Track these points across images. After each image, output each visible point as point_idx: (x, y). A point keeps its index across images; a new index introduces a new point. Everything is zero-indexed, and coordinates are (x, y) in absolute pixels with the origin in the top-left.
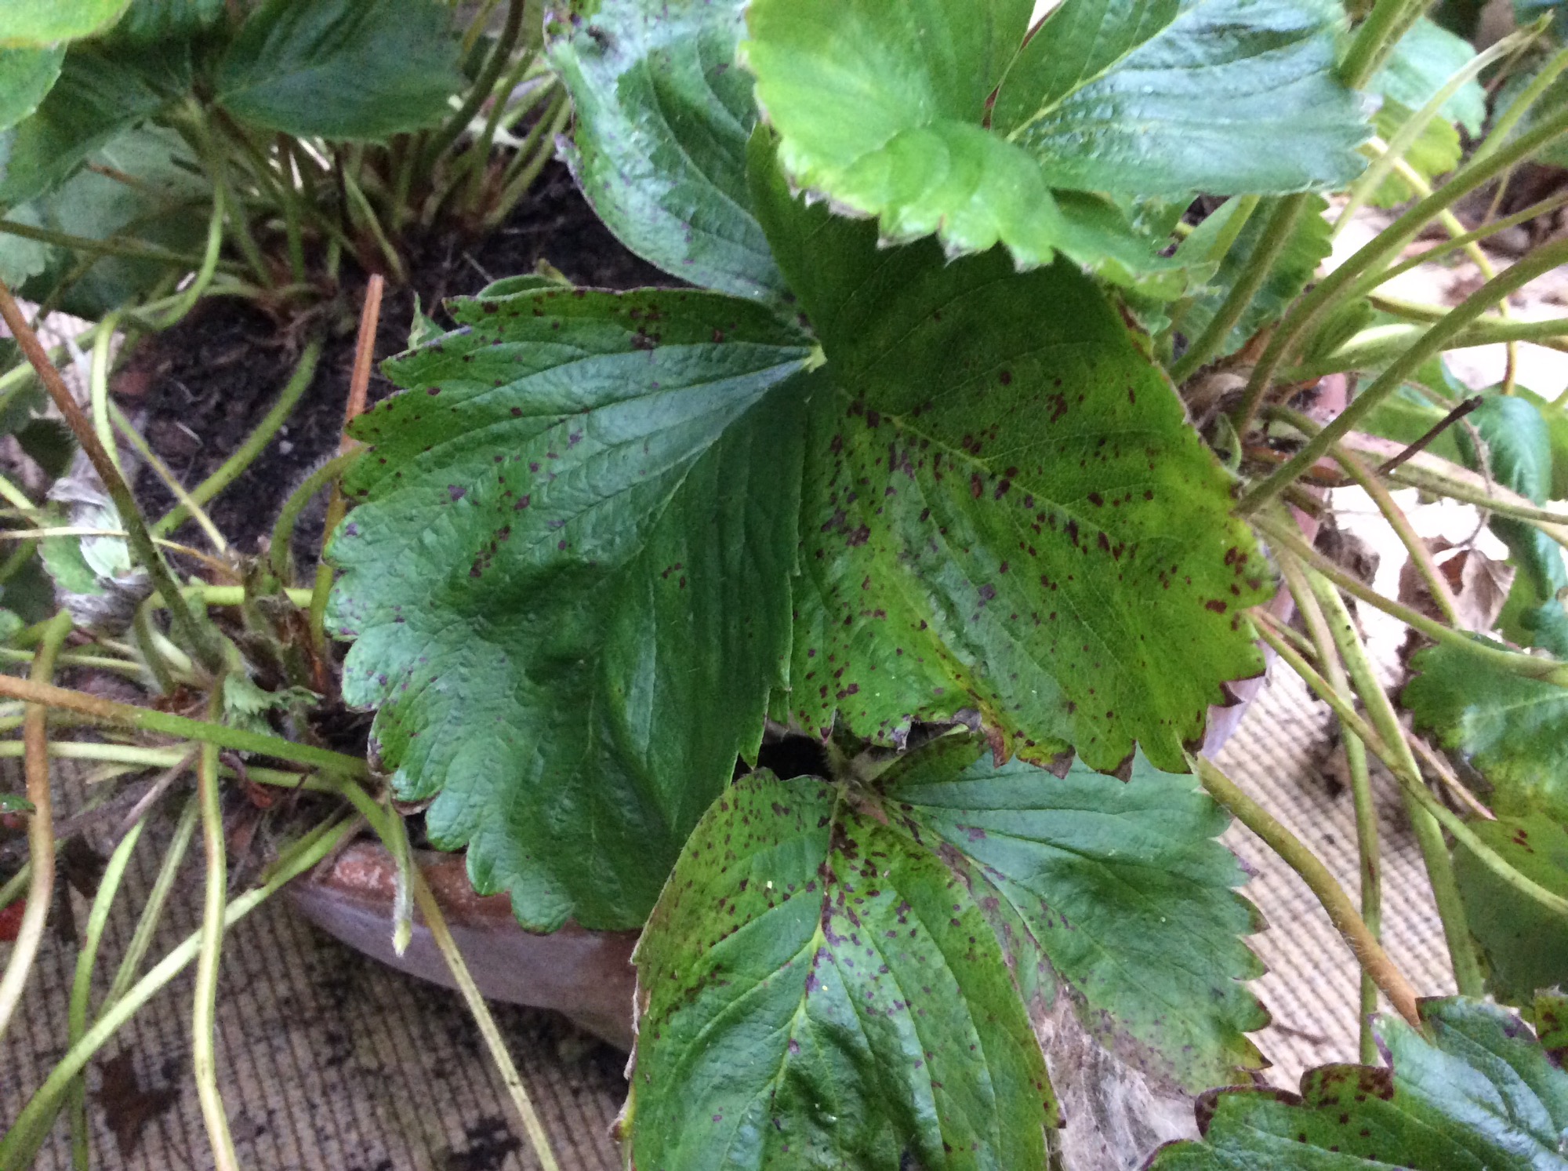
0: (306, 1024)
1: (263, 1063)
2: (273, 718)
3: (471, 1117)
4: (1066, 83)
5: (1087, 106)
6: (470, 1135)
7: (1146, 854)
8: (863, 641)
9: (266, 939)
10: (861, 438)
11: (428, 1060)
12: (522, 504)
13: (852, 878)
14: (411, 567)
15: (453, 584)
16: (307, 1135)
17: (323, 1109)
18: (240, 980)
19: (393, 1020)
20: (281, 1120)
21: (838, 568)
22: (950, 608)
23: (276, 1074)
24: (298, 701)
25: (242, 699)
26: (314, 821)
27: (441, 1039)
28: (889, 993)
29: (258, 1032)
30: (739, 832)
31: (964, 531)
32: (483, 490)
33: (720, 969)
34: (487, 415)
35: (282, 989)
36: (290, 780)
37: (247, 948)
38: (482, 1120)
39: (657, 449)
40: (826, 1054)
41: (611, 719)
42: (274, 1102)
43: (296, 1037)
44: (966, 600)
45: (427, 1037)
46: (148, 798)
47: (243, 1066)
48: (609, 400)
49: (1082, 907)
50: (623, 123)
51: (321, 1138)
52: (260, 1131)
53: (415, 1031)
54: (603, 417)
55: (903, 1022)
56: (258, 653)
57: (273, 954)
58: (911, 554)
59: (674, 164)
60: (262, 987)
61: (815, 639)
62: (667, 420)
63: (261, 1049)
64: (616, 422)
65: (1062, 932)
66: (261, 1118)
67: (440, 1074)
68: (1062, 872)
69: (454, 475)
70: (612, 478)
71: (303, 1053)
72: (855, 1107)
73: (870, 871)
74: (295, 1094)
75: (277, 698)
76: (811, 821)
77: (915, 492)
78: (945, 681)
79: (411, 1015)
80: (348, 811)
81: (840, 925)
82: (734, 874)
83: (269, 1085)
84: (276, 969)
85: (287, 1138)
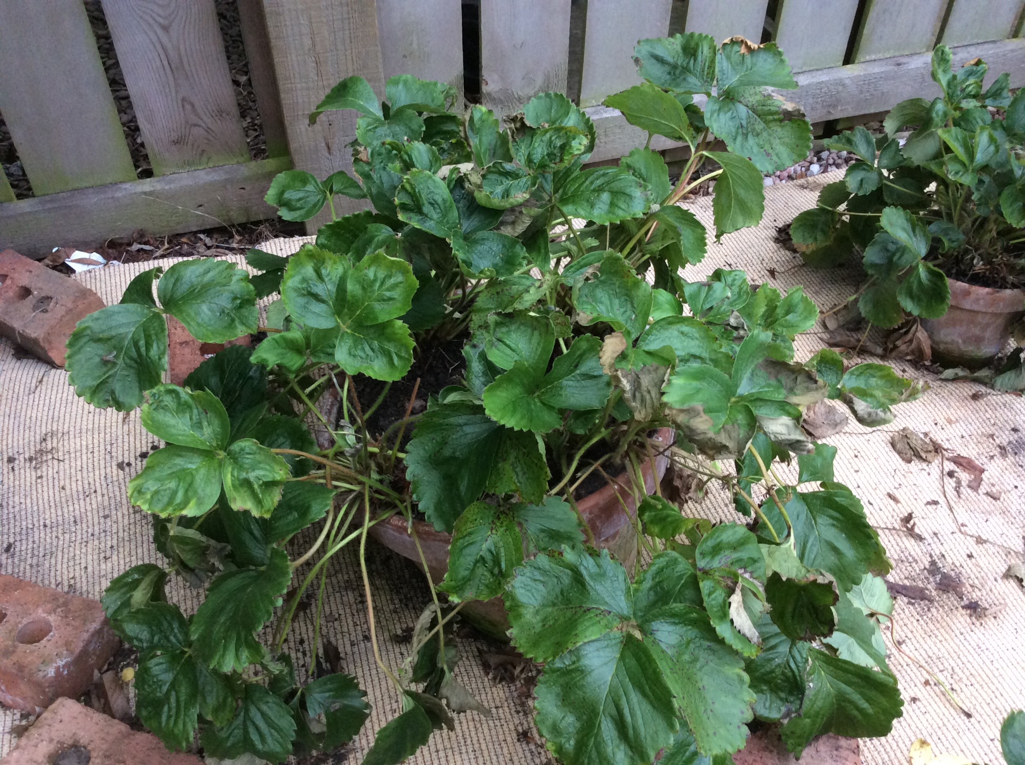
0: (354, 590)
1: (338, 600)
2: (381, 481)
3: (404, 626)
4: (552, 383)
5: (556, 387)
6: (403, 631)
7: (562, 530)
8: (501, 479)
9: (342, 560)
10: (508, 442)
11: (392, 607)
12: (446, 443)
13: (498, 524)
14: (422, 452)
15: (430, 457)
16: (351, 624)
17: (357, 616)
18: (333, 573)
19: (382, 593)
20: (343, 617)
21: (500, 465)
22: (518, 475)
23: (342, 603)
24: (388, 478)
25: (375, 476)
26: (387, 508)
27: (396, 601)
28: (501, 544)
29: (337, 589)
30: (476, 510)
31: (522, 461)
32: (439, 439)
33: (470, 534)
34: (441, 425)
35: (346, 577)
36: (382, 497)
37: (335, 562)
38: (407, 627)
39: (474, 436)
40: (488, 554)
41: (458, 489)
42: (341, 612)
43: (349, 593)
44: (520, 474)
45: (392, 600)
46: (351, 497)
47: (332, 598)
48: (465, 424)
49: (547, 539)
50: (477, 364)
51: (355, 624)
52: (336, 620)
53: (388, 597)
54: (464, 428)
55: (502, 550)
56: (379, 465)
57: (344, 566)
58: (512, 465)
59: (487, 375)
60: (340, 576)
61: (493, 478)
62: (477, 430)
63: (338, 595)
64: (468, 429)
65: (541, 543)
66: (337, 616)
67: (395, 612)
68: (542, 531)
69: (433, 435)
70: (464, 441)
71: (352, 600)
72: (492, 564)
73: (502, 523)
74: (348, 611)
75: (383, 476)
76: (492, 512)
77: (515, 454)
78: (513, 487)
79: (388, 592)
80: (396, 506)
81: (494, 531)
82: (474, 517)
83: (340, 607)
84: (344, 571)
85: (344, 623)
